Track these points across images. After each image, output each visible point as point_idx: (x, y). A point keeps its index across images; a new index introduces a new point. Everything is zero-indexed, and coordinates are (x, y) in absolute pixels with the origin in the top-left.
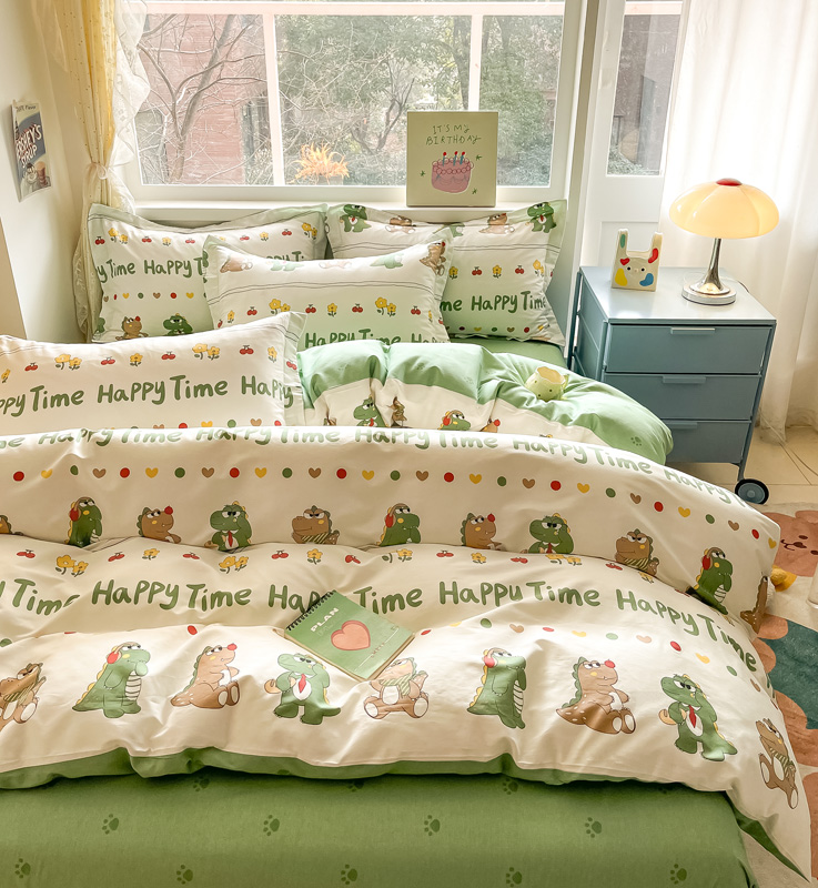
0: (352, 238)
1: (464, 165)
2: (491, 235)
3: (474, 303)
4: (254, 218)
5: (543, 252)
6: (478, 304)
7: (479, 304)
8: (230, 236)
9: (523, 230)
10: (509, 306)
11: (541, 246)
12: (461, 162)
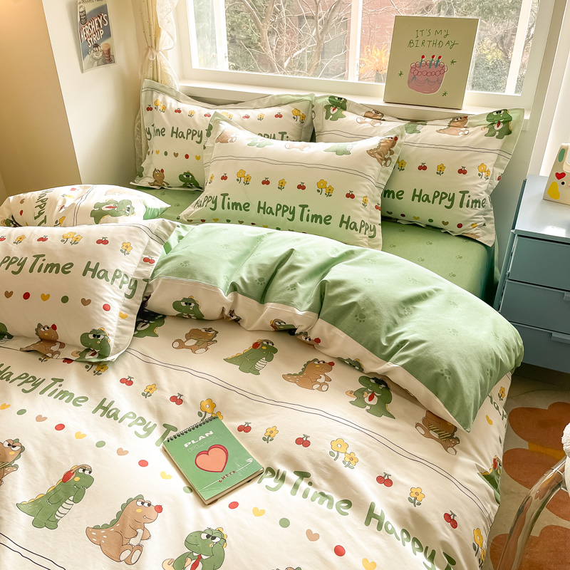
0: (329, 125)
1: (439, 68)
2: (446, 136)
3: (414, 195)
4: (260, 101)
5: (494, 157)
6: (417, 196)
7: (419, 196)
8: (236, 114)
9: (476, 134)
10: (446, 202)
11: (491, 151)
12: (437, 65)
